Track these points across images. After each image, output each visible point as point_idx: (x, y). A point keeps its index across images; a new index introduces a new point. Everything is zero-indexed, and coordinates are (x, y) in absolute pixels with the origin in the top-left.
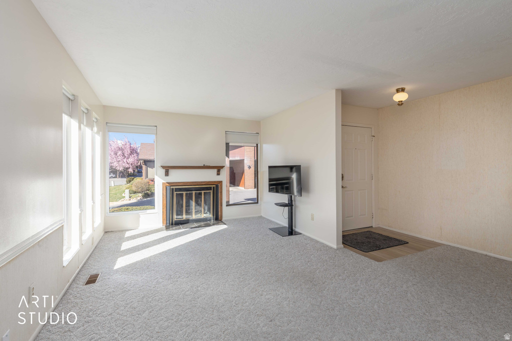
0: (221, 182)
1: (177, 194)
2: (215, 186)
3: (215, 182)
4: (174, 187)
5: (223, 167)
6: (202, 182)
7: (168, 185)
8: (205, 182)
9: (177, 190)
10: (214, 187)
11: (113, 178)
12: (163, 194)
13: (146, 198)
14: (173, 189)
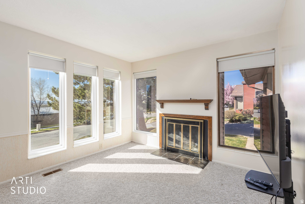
0: (210, 118)
1: (169, 124)
2: (202, 121)
3: (203, 117)
4: (167, 118)
5: (211, 101)
6: (189, 116)
7: (164, 116)
8: (193, 116)
9: (169, 120)
10: (201, 123)
11: (226, 108)
12: (160, 123)
13: (232, 122)
14: (166, 119)
